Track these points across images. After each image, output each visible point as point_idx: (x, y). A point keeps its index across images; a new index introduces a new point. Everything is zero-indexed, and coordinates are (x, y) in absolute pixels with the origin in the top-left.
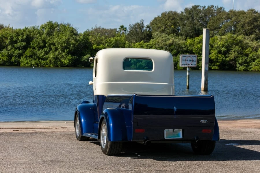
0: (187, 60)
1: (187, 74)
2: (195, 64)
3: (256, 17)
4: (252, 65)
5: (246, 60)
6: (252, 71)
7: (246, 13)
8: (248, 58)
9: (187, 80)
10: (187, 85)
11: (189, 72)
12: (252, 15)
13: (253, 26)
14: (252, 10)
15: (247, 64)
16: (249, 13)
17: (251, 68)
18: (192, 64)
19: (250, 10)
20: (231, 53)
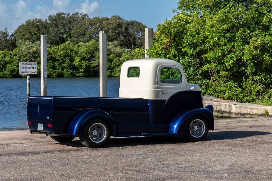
0: (27, 68)
1: (28, 82)
2: (35, 71)
3: (120, 23)
4: (116, 71)
5: (110, 66)
6: (116, 77)
7: (109, 20)
8: (112, 64)
9: (28, 88)
10: (28, 93)
11: (29, 79)
12: (115, 21)
13: (117, 31)
14: (116, 17)
15: (111, 70)
16: (112, 20)
17: (115, 74)
18: (32, 71)
19: (114, 16)
20: (95, 59)
